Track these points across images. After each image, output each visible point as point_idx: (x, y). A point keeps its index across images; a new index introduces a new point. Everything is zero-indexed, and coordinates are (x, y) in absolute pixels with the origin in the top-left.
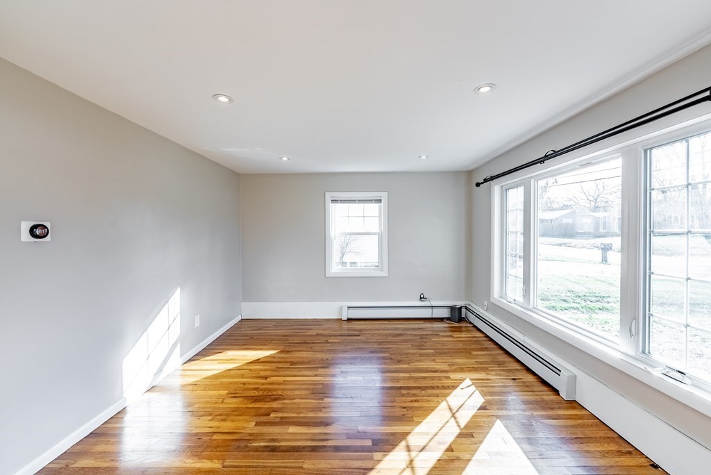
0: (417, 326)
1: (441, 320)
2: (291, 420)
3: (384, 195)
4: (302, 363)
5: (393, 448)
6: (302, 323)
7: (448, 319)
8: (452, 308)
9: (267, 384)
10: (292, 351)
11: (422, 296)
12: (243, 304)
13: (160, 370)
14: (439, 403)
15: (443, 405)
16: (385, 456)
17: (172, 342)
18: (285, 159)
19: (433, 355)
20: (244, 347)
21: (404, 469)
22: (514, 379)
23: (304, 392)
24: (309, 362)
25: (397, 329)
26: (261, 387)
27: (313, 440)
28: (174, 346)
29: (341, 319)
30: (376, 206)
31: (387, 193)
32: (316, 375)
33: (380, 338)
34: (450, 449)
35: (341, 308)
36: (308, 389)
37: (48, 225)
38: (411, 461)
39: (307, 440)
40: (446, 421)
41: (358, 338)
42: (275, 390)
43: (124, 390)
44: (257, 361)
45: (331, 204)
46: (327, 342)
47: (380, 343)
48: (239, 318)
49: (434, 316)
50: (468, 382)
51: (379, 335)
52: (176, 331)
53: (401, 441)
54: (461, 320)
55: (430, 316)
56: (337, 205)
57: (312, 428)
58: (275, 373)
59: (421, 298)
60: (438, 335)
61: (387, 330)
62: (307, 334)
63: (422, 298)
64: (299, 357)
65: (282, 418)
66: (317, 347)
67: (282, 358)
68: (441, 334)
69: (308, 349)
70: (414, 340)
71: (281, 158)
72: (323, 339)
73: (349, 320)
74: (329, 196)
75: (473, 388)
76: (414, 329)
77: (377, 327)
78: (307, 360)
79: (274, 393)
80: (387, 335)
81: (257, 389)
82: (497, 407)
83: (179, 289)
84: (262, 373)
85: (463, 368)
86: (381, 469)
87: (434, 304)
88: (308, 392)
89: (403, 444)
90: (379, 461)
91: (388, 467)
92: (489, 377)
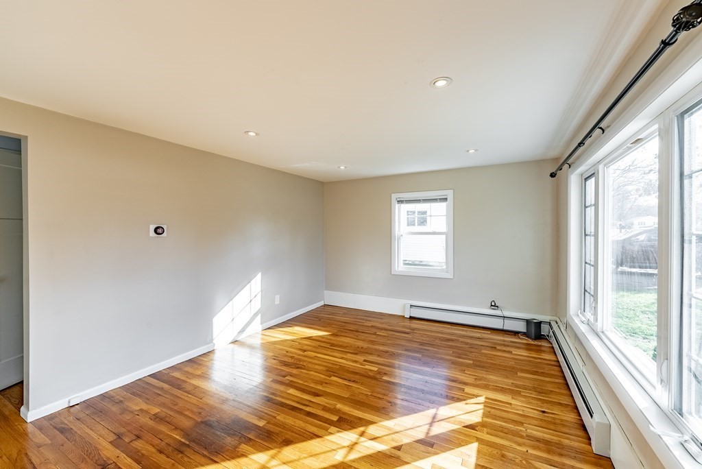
0: (478, 335)
1: (516, 333)
2: (296, 385)
3: (449, 194)
4: (340, 346)
5: (350, 429)
6: (367, 315)
7: (524, 334)
8: (528, 322)
9: (302, 355)
10: (341, 336)
11: (493, 304)
12: (325, 291)
13: (242, 331)
14: (428, 408)
15: (432, 412)
16: (338, 432)
17: (254, 312)
18: (342, 168)
19: (468, 366)
20: (309, 326)
21: (344, 447)
22: (544, 412)
23: (322, 368)
24: (346, 347)
25: (452, 334)
26: (296, 356)
27: (298, 403)
28: (255, 315)
29: (404, 316)
30: (443, 205)
31: (452, 191)
32: (342, 358)
33: (428, 339)
34: (398, 448)
35: (405, 305)
36: (325, 366)
37: (165, 227)
38: (356, 443)
39: (294, 401)
40: (418, 424)
41: (406, 335)
42: (304, 361)
43: (214, 337)
44: (309, 338)
45: (397, 205)
46: (375, 334)
47: (422, 344)
48: (322, 303)
49: (505, 328)
50: (482, 399)
51: (428, 336)
52: (257, 305)
53: (362, 426)
54: (539, 336)
55: (501, 327)
56: (402, 205)
57: (305, 394)
58: (314, 349)
59: (492, 306)
60: (495, 348)
61: (442, 333)
62: (365, 324)
63: (494, 306)
64: (342, 342)
65: (292, 381)
66: (363, 336)
67: (329, 339)
68: (498, 348)
69: (353, 336)
70: (462, 347)
71: (339, 167)
72: (374, 330)
73: (411, 318)
74: (394, 197)
75: (481, 406)
76: (472, 338)
77: (434, 329)
78: (345, 345)
79: (301, 363)
80: (436, 338)
81: (292, 357)
82: (489, 431)
83: (260, 274)
84: (305, 347)
85: (490, 385)
86: (327, 440)
87: (506, 314)
88: (324, 368)
89: (362, 429)
90: (331, 434)
91: (333, 440)
92: (513, 402)
